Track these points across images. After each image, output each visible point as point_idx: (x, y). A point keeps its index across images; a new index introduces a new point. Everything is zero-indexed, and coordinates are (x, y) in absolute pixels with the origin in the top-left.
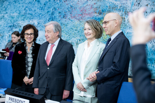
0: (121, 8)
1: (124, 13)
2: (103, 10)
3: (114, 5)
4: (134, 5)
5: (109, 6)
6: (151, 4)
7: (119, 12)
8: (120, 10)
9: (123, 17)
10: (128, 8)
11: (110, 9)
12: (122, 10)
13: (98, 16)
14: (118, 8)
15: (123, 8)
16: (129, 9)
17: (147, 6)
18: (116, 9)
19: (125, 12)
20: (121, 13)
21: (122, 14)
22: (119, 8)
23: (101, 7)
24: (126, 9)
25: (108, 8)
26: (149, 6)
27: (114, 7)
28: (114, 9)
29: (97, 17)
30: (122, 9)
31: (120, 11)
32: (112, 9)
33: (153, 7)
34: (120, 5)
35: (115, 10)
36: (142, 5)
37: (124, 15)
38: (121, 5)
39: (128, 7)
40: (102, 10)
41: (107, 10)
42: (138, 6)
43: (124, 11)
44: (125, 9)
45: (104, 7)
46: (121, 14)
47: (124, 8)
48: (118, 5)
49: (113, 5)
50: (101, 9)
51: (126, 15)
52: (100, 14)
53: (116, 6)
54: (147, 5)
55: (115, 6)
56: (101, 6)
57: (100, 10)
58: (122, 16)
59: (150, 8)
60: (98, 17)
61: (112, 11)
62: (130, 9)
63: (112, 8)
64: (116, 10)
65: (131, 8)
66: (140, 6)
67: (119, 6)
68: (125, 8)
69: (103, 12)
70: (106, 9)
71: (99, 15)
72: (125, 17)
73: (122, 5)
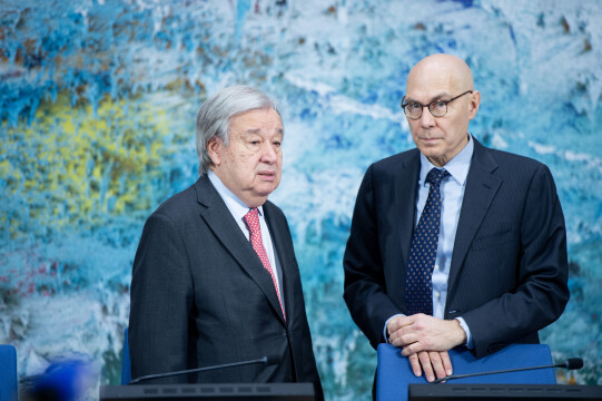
0: (175, 25)
1: (193, 54)
2: (53, 37)
3: (126, 11)
4: (253, 8)
5: (91, 17)
6: (355, 5)
7: (159, 49)
8: (165, 40)
9: (193, 82)
10: (215, 25)
11: (97, 36)
12: (178, 38)
13: (18, 74)
14: (149, 26)
15: (186, 29)
16: (222, 36)
17: (331, 18)
18: (139, 32)
19: (201, 49)
20: (177, 57)
21: (181, 60)
22: (157, 27)
23: (31, 23)
24: (208, 35)
25: (84, 29)
26: (342, 13)
27: (127, 23)
28: (125, 34)
29: (9, 82)
30: (180, 31)
31: (170, 44)
32: (110, 32)
33: (367, 21)
34: (167, 9)
35: (132, 38)
36: (298, 7)
37: (197, 66)
38: (172, 10)
39: (219, 20)
40: (45, 40)
41: (78, 42)
42: (280, 14)
43: (195, 43)
44: (196, 31)
45: (55, 24)
46: (176, 65)
47: (191, 25)
48: (149, 12)
49: (120, 10)
50: (33, 33)
51: (211, 69)
52: (34, 61)
53: (137, 17)
54: (332, 10)
55: (130, 17)
56: (35, 15)
57: (29, 43)
58: (186, 72)
59: (348, 26)
60: (18, 81)
61: (116, 44)
62: (231, 31)
63: (115, 26)
64: (143, 38)
65: (236, 27)
66: (287, 14)
67: (158, 14)
68: (201, 25)
69: (54, 53)
70: (73, 32)
71: (23, 69)
72: (207, 81)
73: (176, 13)
